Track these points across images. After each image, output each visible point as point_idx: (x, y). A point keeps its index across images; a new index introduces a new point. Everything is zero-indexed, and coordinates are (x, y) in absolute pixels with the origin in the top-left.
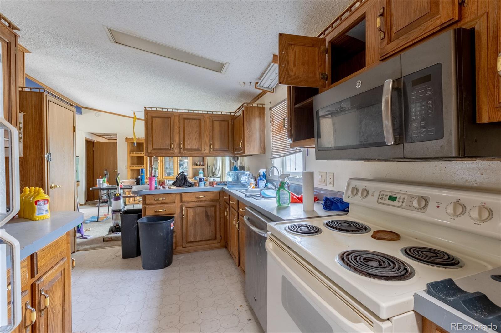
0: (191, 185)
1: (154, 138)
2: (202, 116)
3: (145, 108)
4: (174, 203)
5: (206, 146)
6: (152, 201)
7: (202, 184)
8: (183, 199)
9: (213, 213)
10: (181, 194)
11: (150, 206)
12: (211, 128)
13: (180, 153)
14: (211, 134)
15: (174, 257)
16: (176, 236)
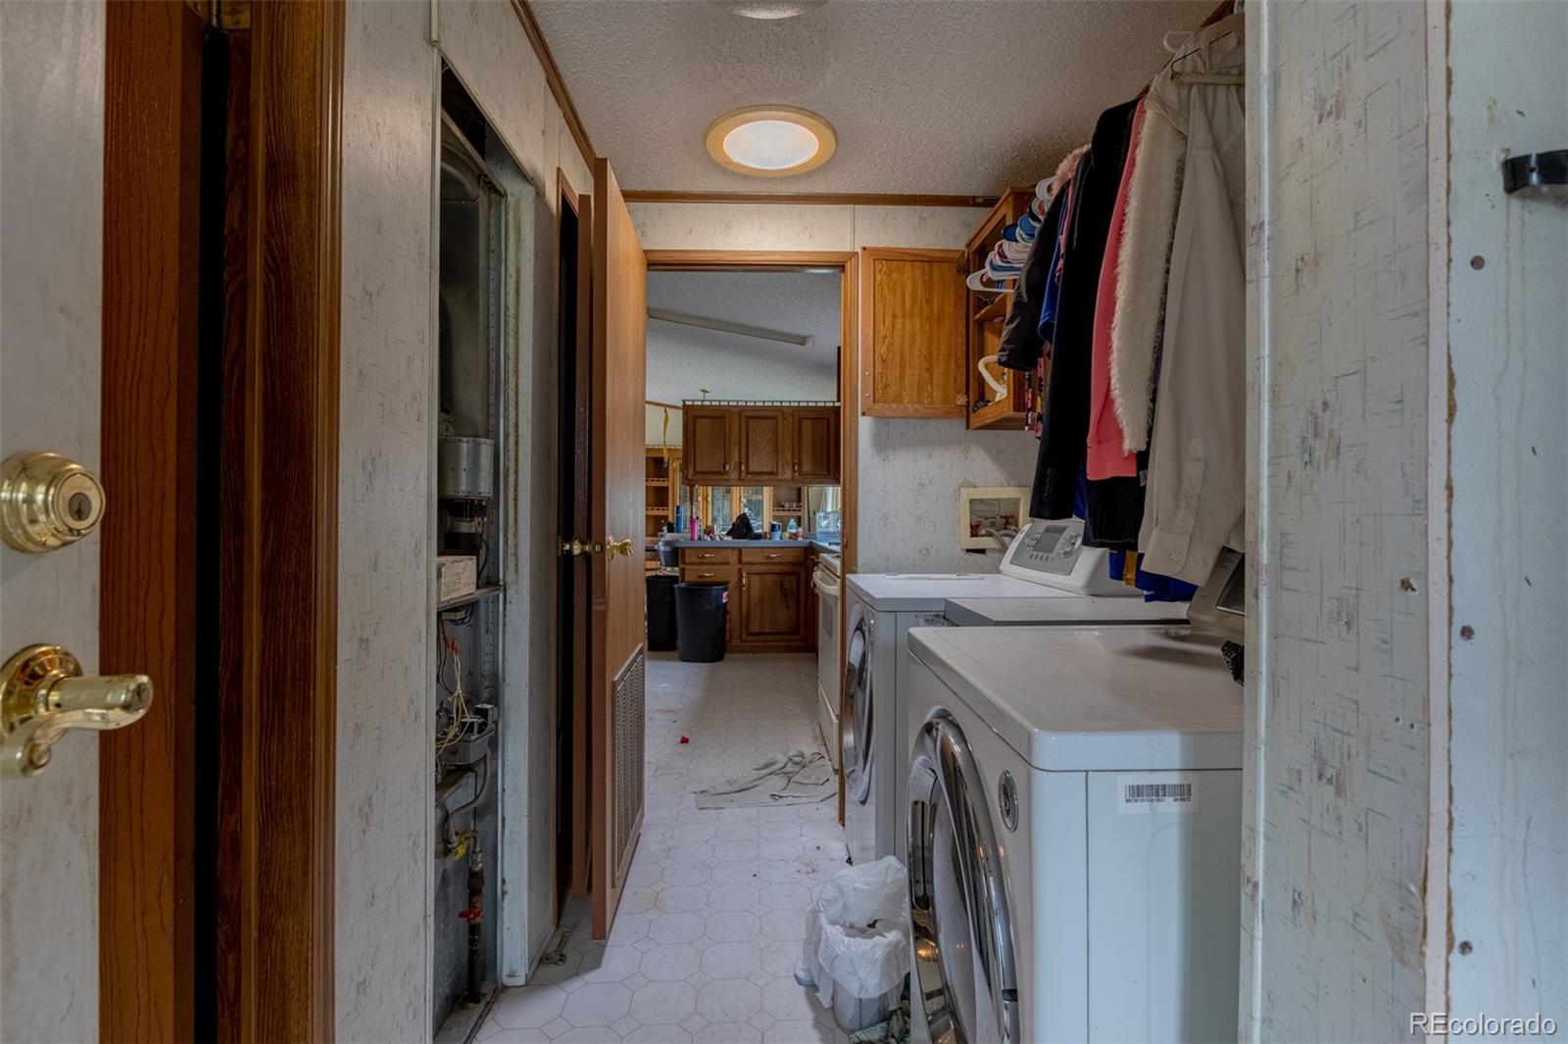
0: (758, 537)
1: (698, 454)
2: (778, 411)
3: (684, 401)
4: (728, 563)
5: (786, 466)
6: (694, 559)
7: (777, 536)
8: (744, 559)
9: (794, 586)
10: (740, 550)
11: (691, 567)
12: (796, 433)
13: (740, 479)
14: (795, 443)
15: (726, 656)
16: (730, 619)
